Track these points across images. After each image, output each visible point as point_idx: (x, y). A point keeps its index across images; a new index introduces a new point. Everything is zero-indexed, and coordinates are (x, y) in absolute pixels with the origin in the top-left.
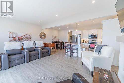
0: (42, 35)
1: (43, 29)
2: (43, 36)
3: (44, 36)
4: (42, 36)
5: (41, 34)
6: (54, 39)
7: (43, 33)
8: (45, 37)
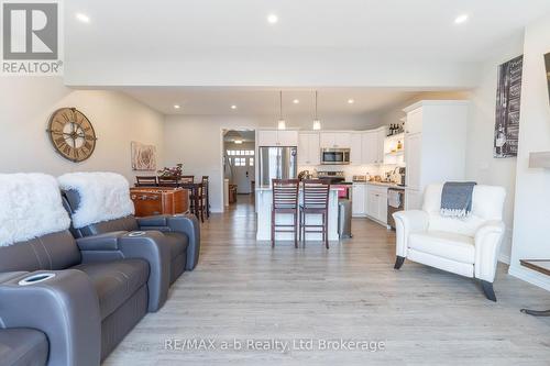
0: (68, 129)
1: (73, 88)
2: (74, 135)
3: (79, 142)
4: (69, 142)
5: (58, 118)
6: (144, 167)
7: (73, 115)
8: (90, 147)
